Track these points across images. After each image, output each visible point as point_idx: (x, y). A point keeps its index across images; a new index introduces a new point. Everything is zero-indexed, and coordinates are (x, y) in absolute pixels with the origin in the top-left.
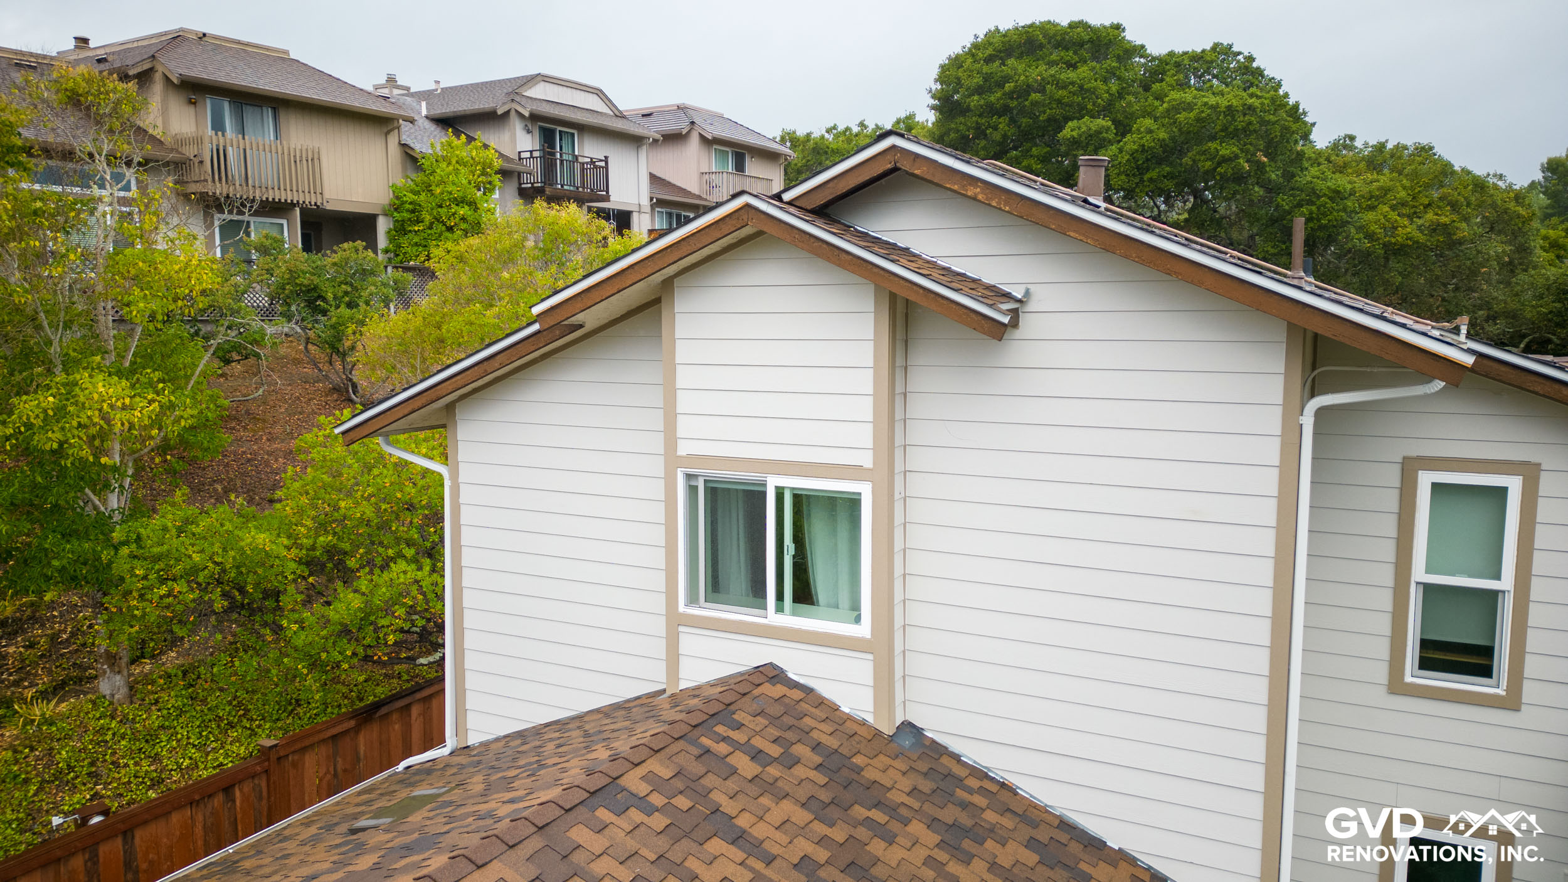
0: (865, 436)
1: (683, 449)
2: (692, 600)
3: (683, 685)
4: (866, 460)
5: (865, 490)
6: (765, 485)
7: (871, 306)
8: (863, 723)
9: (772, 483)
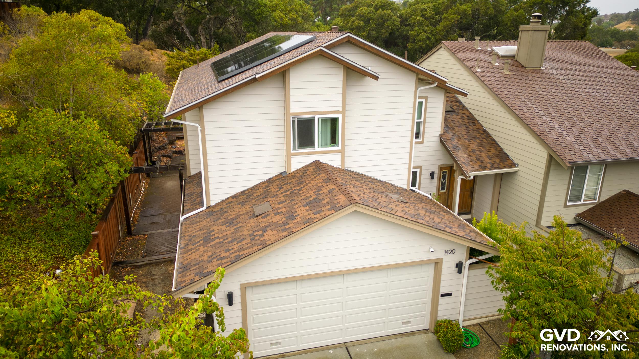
0: (340, 103)
1: (292, 111)
2: (294, 149)
3: (292, 171)
4: (340, 109)
5: (340, 116)
6: (314, 118)
7: (342, 73)
8: (339, 168)
9: (317, 117)
